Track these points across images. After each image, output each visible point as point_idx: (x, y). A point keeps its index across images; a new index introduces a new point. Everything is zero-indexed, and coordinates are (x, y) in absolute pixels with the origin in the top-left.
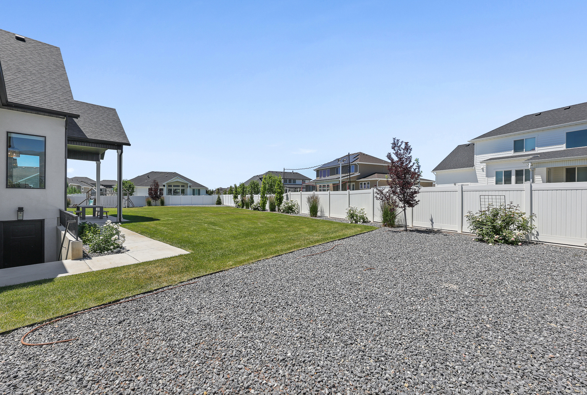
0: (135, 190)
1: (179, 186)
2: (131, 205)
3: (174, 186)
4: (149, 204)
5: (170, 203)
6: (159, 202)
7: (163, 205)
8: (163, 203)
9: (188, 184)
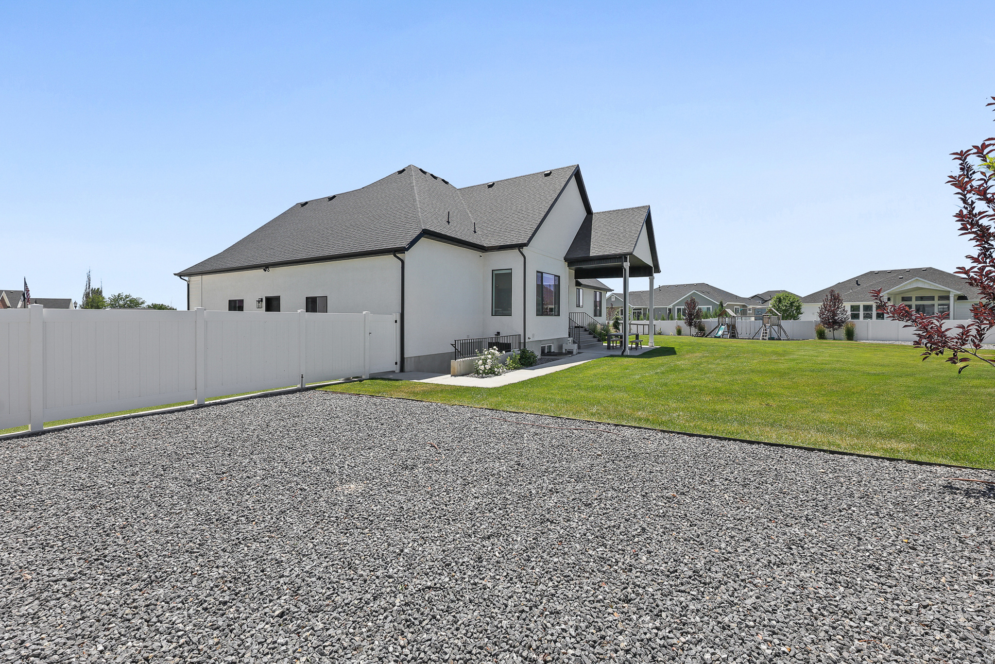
0: (802, 311)
1: (932, 298)
2: (783, 336)
3: (918, 299)
4: (821, 335)
5: (870, 336)
6: (842, 332)
7: (852, 340)
8: (850, 335)
9: (949, 292)
